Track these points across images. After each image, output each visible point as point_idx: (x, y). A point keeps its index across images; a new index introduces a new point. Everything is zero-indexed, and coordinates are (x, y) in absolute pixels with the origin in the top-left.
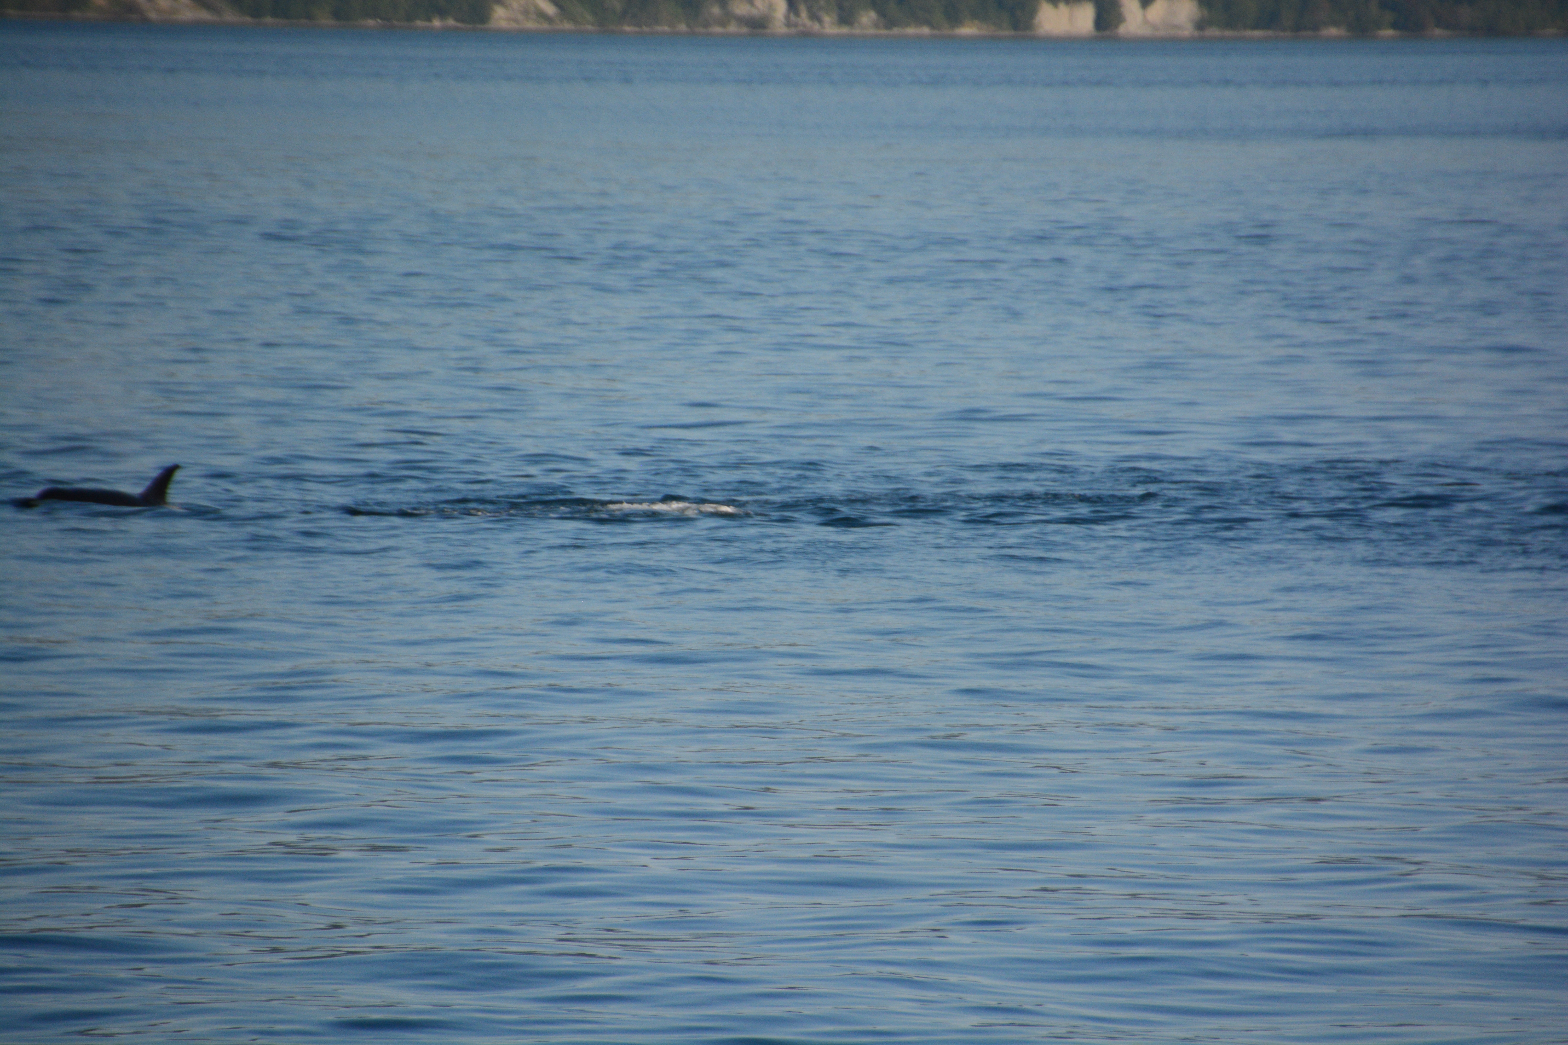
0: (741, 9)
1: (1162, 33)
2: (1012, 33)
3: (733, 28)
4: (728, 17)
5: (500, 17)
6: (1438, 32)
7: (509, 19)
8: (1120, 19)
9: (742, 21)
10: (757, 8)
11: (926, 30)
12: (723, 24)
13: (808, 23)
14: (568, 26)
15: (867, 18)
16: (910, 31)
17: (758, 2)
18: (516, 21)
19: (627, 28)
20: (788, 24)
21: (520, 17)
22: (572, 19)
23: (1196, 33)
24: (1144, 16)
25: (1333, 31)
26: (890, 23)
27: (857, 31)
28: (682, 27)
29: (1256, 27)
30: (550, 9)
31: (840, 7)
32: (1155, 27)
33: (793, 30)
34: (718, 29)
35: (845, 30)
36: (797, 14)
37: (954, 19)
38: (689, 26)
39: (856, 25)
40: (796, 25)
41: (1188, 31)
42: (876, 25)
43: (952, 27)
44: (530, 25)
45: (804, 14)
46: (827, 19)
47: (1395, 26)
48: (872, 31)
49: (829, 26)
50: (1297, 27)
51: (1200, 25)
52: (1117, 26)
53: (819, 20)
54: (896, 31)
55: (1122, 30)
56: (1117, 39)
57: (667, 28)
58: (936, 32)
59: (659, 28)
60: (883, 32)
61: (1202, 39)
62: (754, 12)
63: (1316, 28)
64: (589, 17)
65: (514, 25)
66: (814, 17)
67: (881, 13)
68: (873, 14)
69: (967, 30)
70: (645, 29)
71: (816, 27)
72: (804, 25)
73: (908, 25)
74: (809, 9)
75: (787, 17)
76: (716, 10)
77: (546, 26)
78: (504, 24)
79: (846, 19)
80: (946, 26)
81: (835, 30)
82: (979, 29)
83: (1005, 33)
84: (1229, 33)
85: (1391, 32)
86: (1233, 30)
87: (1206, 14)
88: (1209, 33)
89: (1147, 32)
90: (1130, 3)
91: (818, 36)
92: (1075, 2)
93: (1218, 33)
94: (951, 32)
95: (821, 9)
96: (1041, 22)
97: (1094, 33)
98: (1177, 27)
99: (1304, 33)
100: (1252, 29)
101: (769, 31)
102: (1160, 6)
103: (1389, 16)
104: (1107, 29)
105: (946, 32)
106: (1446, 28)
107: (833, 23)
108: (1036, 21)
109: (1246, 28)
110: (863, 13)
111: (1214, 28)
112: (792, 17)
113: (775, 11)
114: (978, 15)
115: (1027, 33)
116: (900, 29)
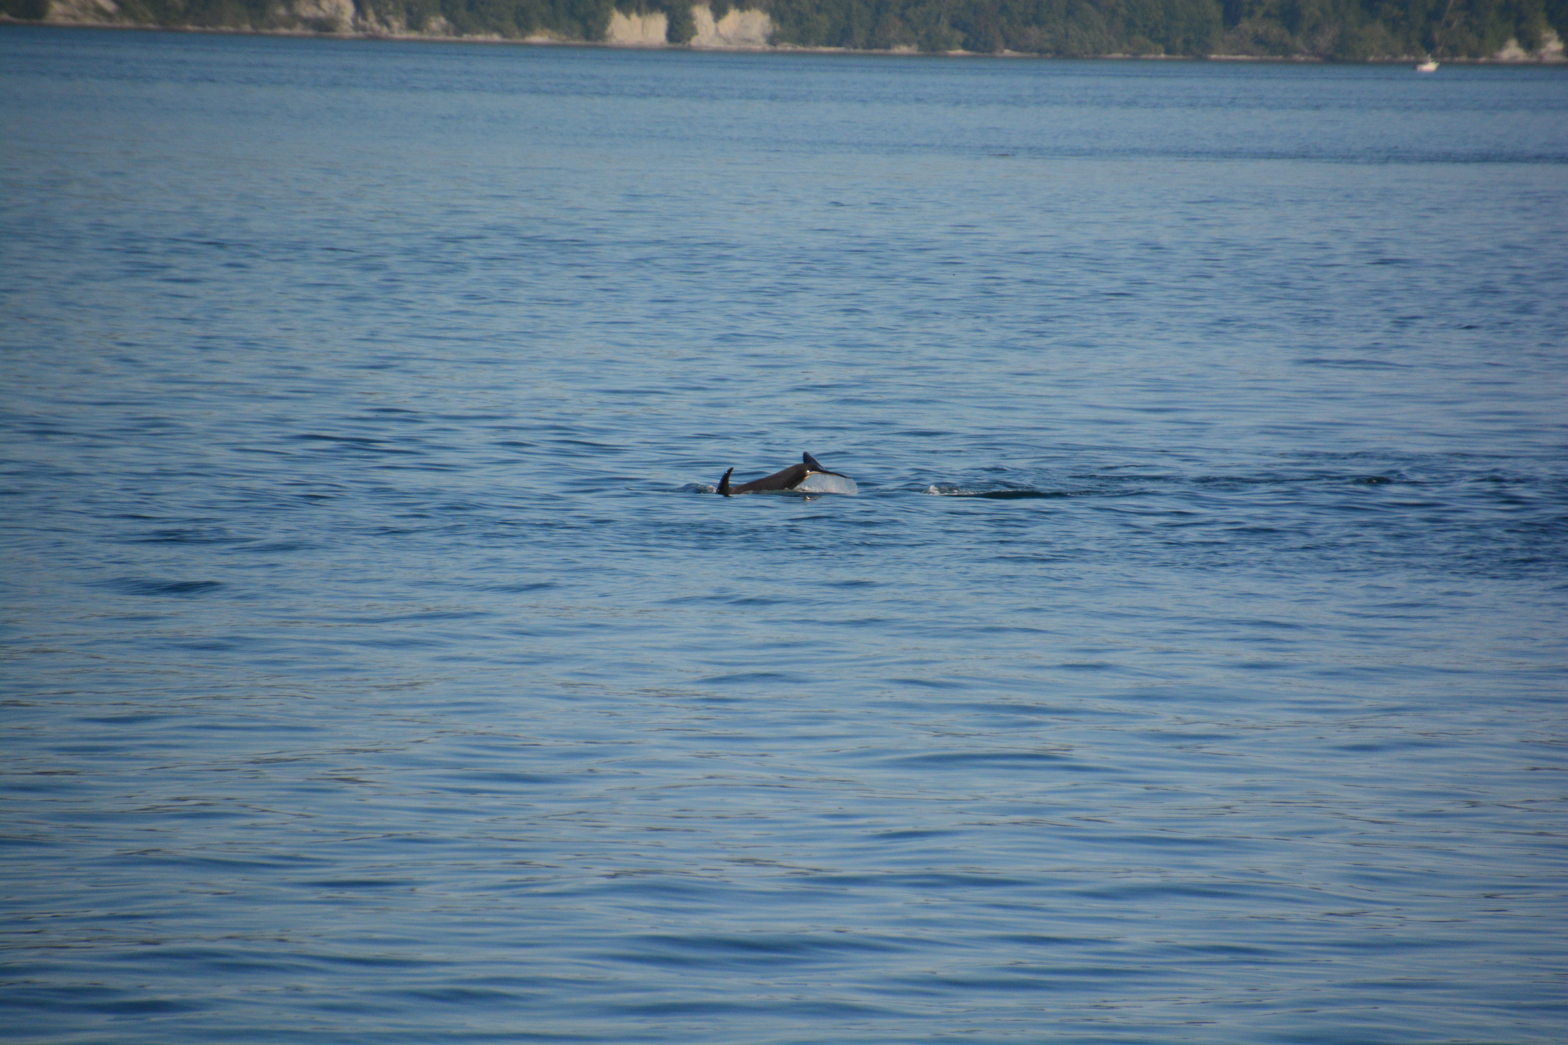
0: (308, 11)
1: (734, 47)
2: (584, 42)
3: (298, 30)
4: (294, 19)
5: (57, 12)
6: (1007, 52)
7: (66, 15)
8: (693, 31)
9: (306, 22)
10: (324, 11)
11: (496, 37)
12: (288, 26)
13: (376, 26)
14: (128, 23)
15: (437, 23)
16: (480, 37)
17: (325, 5)
18: (74, 17)
19: (190, 27)
20: (357, 28)
21: (78, 13)
22: (133, 16)
23: (768, 48)
24: (717, 29)
25: (904, 49)
26: (461, 29)
27: (426, 36)
28: (247, 28)
29: (829, 44)
30: (110, 7)
31: (409, 11)
32: (727, 40)
33: (361, 34)
34: (283, 31)
35: (414, 35)
36: (365, 18)
37: (526, 27)
38: (253, 26)
39: (425, 31)
40: (364, 29)
41: (761, 45)
42: (446, 31)
43: (523, 36)
44: (89, 21)
45: (372, 18)
46: (396, 24)
47: (965, 46)
48: (442, 37)
49: (398, 30)
50: (869, 45)
51: (773, 39)
52: (689, 39)
53: (388, 25)
54: (466, 37)
55: (694, 42)
56: (690, 50)
57: (231, 29)
58: (506, 40)
59: (224, 28)
60: (454, 38)
61: (773, 53)
62: (321, 14)
63: (888, 46)
64: (151, 16)
65: (71, 22)
66: (383, 21)
67: (450, 18)
68: (442, 20)
69: (538, 38)
70: (209, 29)
71: (385, 31)
72: (372, 29)
73: (478, 33)
74: (377, 13)
75: (354, 20)
76: (282, 11)
77: (105, 23)
78: (60, 20)
79: (415, 23)
80: (517, 33)
81: (405, 35)
82: (550, 37)
83: (578, 42)
84: (800, 48)
85: (960, 52)
86: (804, 46)
87: (778, 29)
88: (780, 48)
89: (718, 44)
90: (702, 15)
91: (387, 39)
92: (646, 13)
93: (789, 48)
94: (521, 41)
95: (389, 13)
96: (612, 33)
97: (666, 44)
98: (748, 41)
99: (875, 51)
100: (823, 45)
101: (336, 34)
102: (733, 19)
103: (959, 36)
104: (679, 41)
105: (517, 39)
106: (1015, 49)
107: (401, 28)
108: (609, 30)
109: (817, 45)
110: (432, 18)
111: (786, 44)
112: (360, 20)
113: (342, 13)
114: (549, 24)
115: (600, 43)
116: (470, 36)
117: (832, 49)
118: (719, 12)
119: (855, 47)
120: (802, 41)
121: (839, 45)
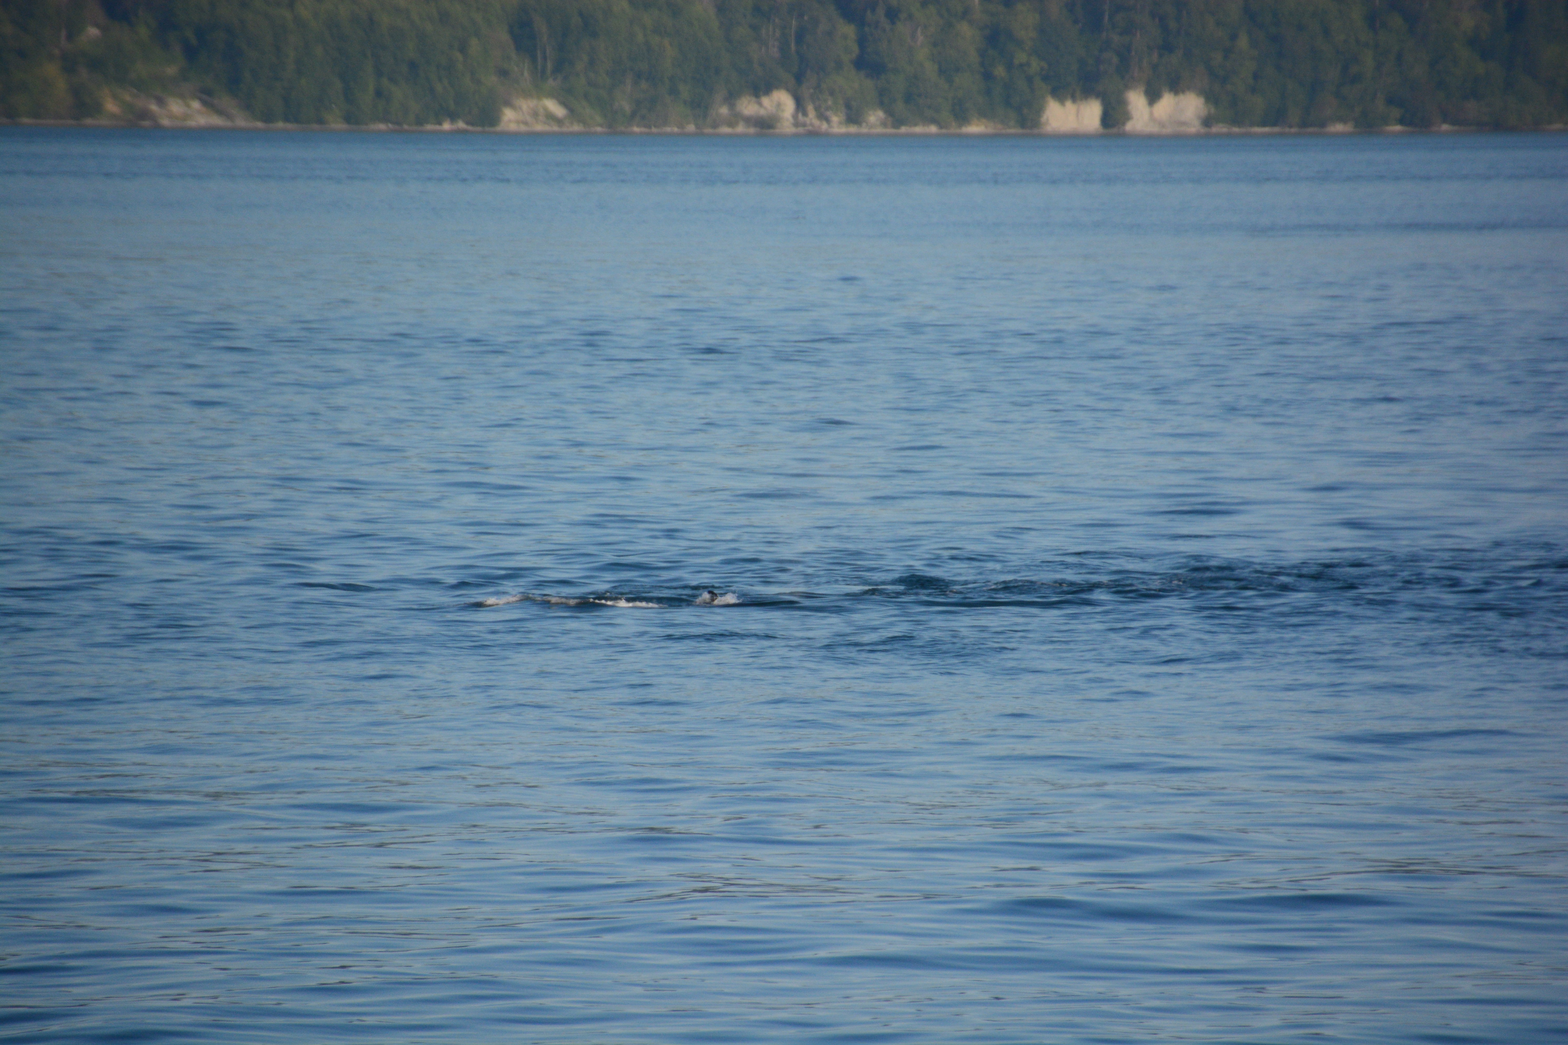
1: (1168, 130)
2: (1020, 131)
3: (740, 129)
4: (735, 118)
5: (509, 119)
6: (1445, 127)
7: (518, 122)
8: (1127, 117)
9: (750, 121)
10: (765, 108)
11: (933, 129)
12: (731, 124)
13: (816, 122)
14: (577, 128)
15: (875, 117)
16: (918, 129)
17: (767, 102)
18: (526, 123)
19: (636, 129)
20: (796, 124)
21: (529, 119)
22: (582, 121)
23: (1203, 130)
24: (1151, 114)
25: (1339, 127)
26: (898, 122)
27: (864, 130)
28: (691, 128)
29: (1264, 124)
30: (559, 111)
31: (848, 106)
32: (1162, 124)
33: (801, 130)
34: (726, 130)
35: (853, 129)
36: (805, 114)
37: (962, 118)
38: (697, 126)
39: (864, 124)
40: (804, 125)
41: (1195, 127)
42: (884, 124)
43: (960, 126)
44: (539, 127)
45: (812, 113)
46: (835, 119)
47: (1401, 121)
48: (880, 130)
49: (837, 125)
50: (1304, 124)
51: (1207, 122)
52: (1124, 124)
53: (827, 120)
54: (903, 129)
55: (1129, 127)
56: (1124, 135)
57: (676, 130)
58: (944, 131)
59: (668, 129)
60: (891, 130)
61: (1208, 136)
62: (762, 112)
63: (1323, 125)
64: (599, 119)
65: (523, 128)
66: (822, 117)
67: (890, 112)
68: (881, 114)
69: (975, 128)
70: (654, 130)
71: (824, 126)
72: (812, 125)
73: (916, 125)
74: (817, 109)
75: (795, 116)
76: (724, 110)
78: (513, 127)
79: (853, 117)
80: (954, 124)
81: (843, 130)
82: (986, 127)
83: (1012, 131)
84: (1236, 130)
85: (1398, 128)
86: (1239, 127)
87: (1213, 111)
88: (1215, 129)
89: (1154, 129)
90: (1136, 100)
91: (827, 135)
92: (1081, 100)
93: (1225, 130)
94: (958, 131)
95: (827, 109)
96: (1048, 120)
97: (1101, 130)
98: (1184, 124)
99: (1311, 130)
100: (1258, 126)
101: (777, 131)
102: (1167, 104)
103: (1396, 112)
104: (1113, 126)
105: (953, 130)
106: (1453, 124)
107: (840, 123)
108: (1044, 119)
109: (1252, 125)
110: (871, 112)
111: (1221, 125)
112: (800, 116)
113: (783, 111)
114: (985, 114)
115: (1036, 131)
116: (908, 128)
117: (1267, 129)
118: (1153, 97)
119: (1291, 127)
120: (1236, 121)
121: (1274, 124)
